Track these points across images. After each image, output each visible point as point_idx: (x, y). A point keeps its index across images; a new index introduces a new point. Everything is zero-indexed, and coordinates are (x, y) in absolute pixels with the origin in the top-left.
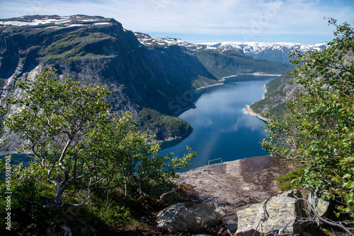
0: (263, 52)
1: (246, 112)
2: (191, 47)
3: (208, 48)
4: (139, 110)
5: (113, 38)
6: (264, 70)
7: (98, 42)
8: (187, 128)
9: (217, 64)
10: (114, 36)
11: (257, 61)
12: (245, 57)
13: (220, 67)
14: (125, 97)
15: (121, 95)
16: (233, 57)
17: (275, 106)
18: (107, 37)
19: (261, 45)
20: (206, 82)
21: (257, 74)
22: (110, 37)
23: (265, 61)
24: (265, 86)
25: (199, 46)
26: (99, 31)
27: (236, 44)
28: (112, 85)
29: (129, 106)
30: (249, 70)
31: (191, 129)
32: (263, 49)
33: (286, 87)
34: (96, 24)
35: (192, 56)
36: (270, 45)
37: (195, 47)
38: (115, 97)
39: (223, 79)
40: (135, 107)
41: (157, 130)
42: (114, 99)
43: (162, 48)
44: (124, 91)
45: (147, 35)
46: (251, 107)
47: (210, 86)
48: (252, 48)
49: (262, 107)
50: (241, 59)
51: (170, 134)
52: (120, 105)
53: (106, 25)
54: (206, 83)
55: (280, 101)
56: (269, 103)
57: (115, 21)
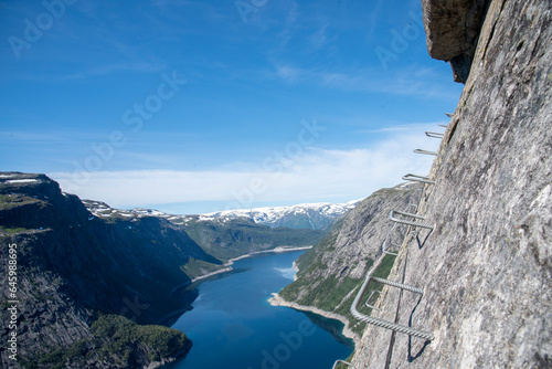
0: (282, 219)
1: (274, 304)
2: (175, 220)
3: (201, 219)
4: (91, 320)
5: (43, 202)
6: (288, 242)
7: (14, 209)
8: (181, 341)
9: (218, 241)
10: (45, 200)
11: (276, 230)
12: (258, 227)
13: (223, 245)
14: (64, 298)
15: (57, 296)
16: (240, 228)
17: (315, 286)
18: (33, 201)
19: (277, 210)
20: (205, 268)
21: (279, 250)
22: (38, 201)
23: (288, 230)
24: (294, 263)
25: (188, 217)
26: (16, 192)
27: (242, 213)
28: (39, 279)
29: (72, 315)
30: (266, 246)
31: (188, 343)
32: (282, 215)
33: (325, 256)
34: (12, 182)
35: (178, 231)
36: (291, 209)
37: (181, 220)
38: (43, 301)
39: (231, 262)
40: (84, 316)
41: (127, 352)
42: (42, 304)
43: (128, 222)
44: (61, 290)
45: (103, 204)
46: (280, 294)
47: (212, 274)
48: (265, 215)
49: (297, 291)
50: (253, 230)
51: (152, 357)
52: (54, 315)
53: (29, 184)
54: (204, 271)
55: (321, 277)
56: (306, 283)
57: (47, 178)
